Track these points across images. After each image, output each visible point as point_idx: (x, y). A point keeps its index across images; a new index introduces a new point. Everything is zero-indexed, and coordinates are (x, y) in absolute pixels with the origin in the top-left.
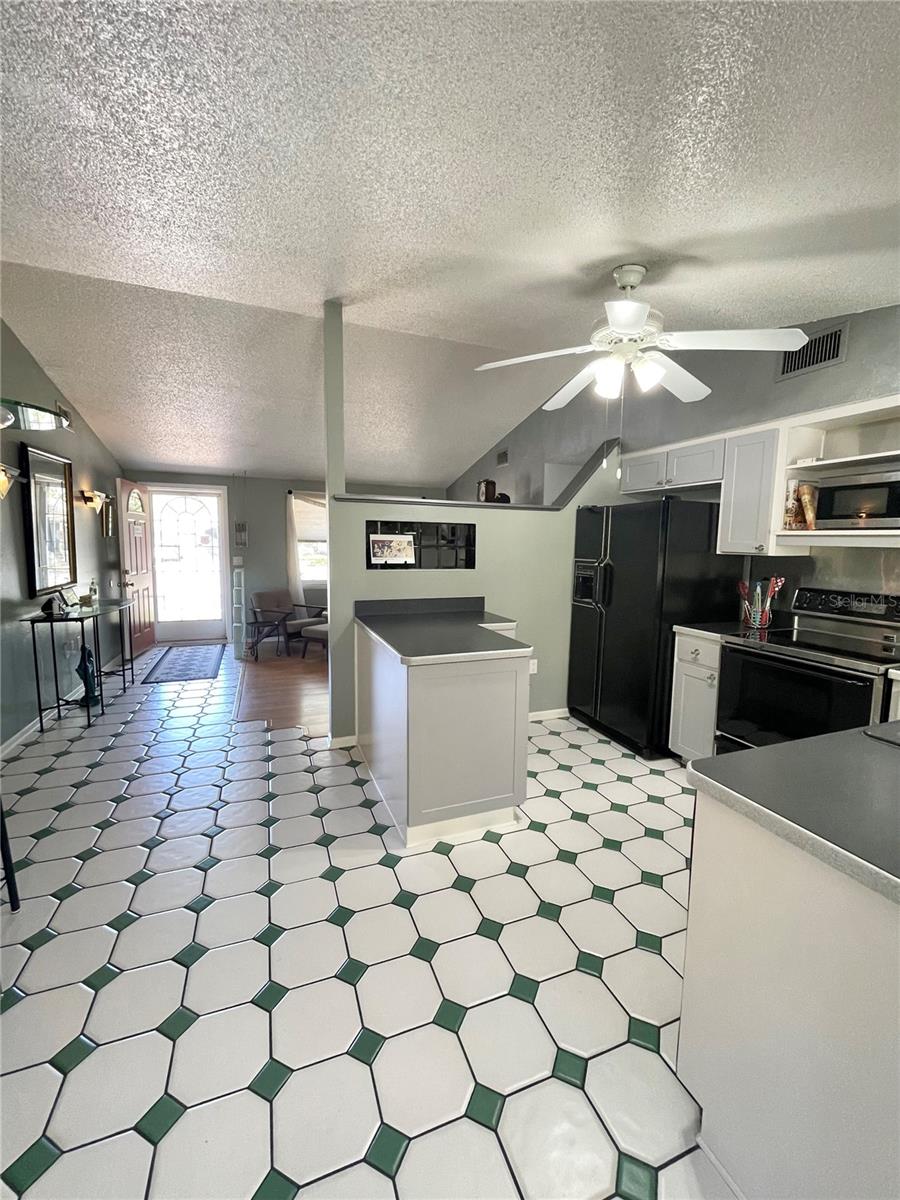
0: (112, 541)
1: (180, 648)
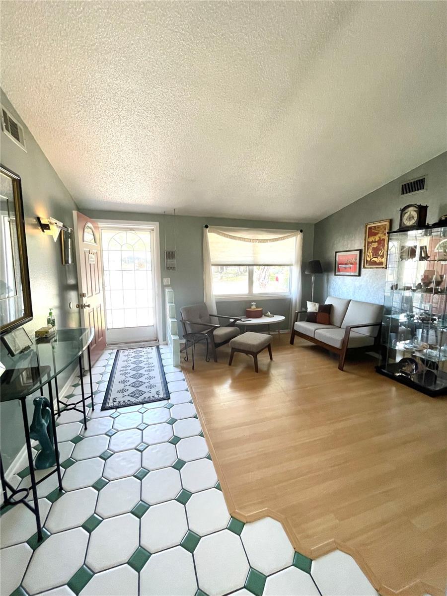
0: (71, 268)
1: (125, 351)
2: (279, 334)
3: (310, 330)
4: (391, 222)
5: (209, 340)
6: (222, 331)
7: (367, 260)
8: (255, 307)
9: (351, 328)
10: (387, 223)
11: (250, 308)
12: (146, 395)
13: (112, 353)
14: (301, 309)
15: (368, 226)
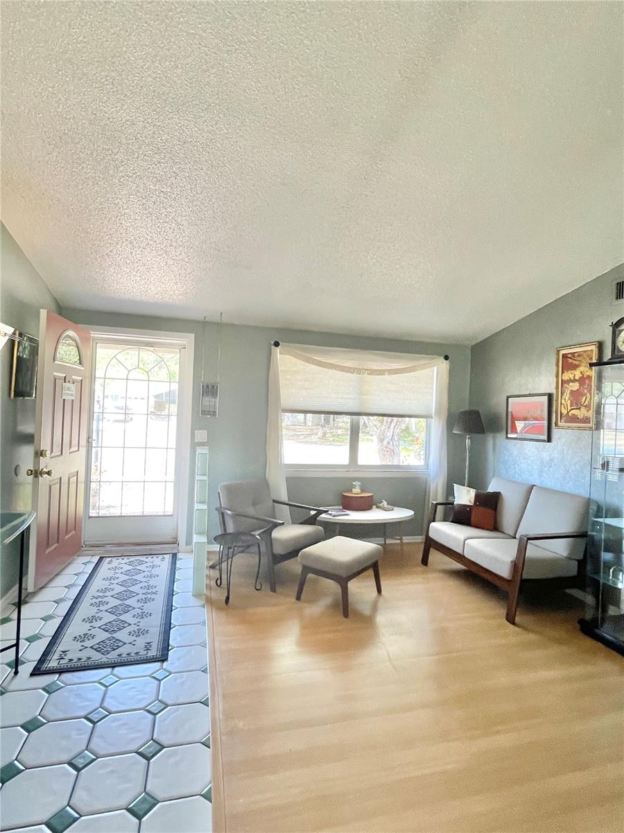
1: (114, 559)
2: (402, 544)
3: (455, 539)
4: (600, 346)
5: (263, 549)
6: (288, 533)
7: (561, 413)
8: (359, 491)
9: (529, 539)
10: (594, 348)
11: (350, 491)
12: (124, 650)
13: (89, 562)
14: (447, 499)
15: (562, 352)
